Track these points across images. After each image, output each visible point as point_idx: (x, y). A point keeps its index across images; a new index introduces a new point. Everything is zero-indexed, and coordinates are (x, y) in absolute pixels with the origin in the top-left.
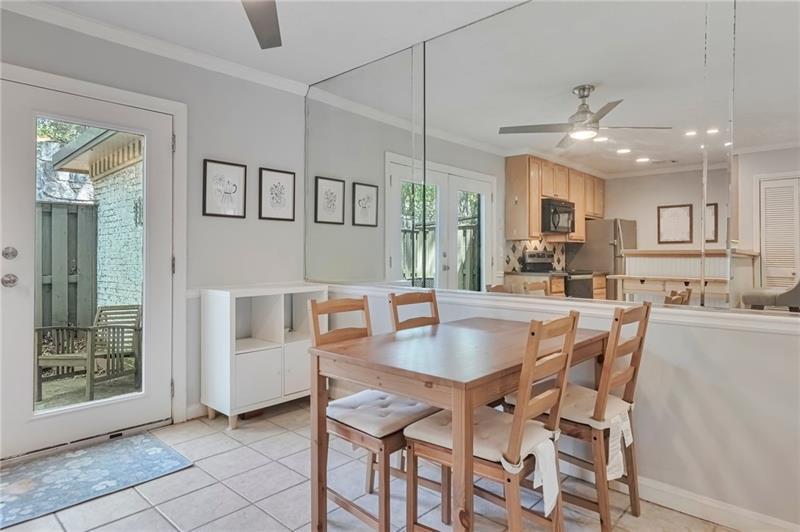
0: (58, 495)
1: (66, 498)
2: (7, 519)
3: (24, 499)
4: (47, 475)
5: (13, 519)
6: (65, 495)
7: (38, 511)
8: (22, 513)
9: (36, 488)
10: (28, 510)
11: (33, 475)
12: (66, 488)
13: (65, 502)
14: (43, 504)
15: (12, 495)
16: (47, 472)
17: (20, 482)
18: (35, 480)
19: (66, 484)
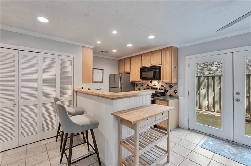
0: (243, 159)
1: (244, 161)
2: (227, 156)
3: (234, 154)
4: (245, 153)
5: (228, 156)
6: (245, 161)
7: (235, 159)
8: (231, 157)
9: (239, 154)
10: (233, 157)
11: (241, 150)
12: (247, 159)
13: (243, 162)
14: (238, 158)
15: (232, 151)
16: (245, 152)
17: (237, 150)
18: (240, 152)
19: (247, 158)
